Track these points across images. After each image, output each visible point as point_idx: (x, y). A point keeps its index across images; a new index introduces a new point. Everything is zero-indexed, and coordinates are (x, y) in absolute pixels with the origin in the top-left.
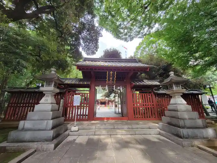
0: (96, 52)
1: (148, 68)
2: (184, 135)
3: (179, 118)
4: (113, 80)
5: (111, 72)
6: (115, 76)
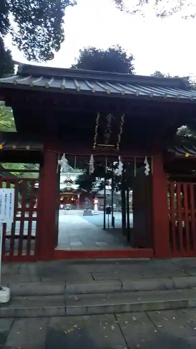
5: (110, 115)
6: (121, 128)
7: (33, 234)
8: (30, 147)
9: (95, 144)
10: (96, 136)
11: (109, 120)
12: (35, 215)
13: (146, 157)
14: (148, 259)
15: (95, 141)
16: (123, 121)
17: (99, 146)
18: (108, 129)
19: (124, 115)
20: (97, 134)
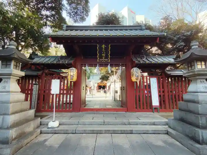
0: (86, 17)
1: (157, 37)
2: (204, 140)
3: (199, 114)
4: (106, 57)
5: (103, 45)
6: (110, 51)
7: (71, 102)
8: (68, 62)
11: (103, 47)
12: (72, 92)
14: (124, 112)
15: (98, 58)
16: (110, 48)
17: (100, 60)
18: (103, 52)
19: (110, 45)
20: (98, 54)
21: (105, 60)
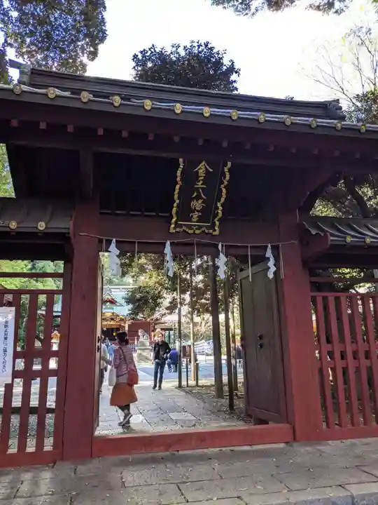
4: (207, 215)
5: (203, 164)
6: (224, 190)
8: (46, 224)
9: (174, 220)
10: (175, 205)
11: (202, 172)
13: (269, 246)
14: (282, 445)
15: (174, 216)
16: (228, 177)
17: (181, 226)
18: (198, 192)
19: (229, 164)
20: (177, 201)
21: (200, 227)
